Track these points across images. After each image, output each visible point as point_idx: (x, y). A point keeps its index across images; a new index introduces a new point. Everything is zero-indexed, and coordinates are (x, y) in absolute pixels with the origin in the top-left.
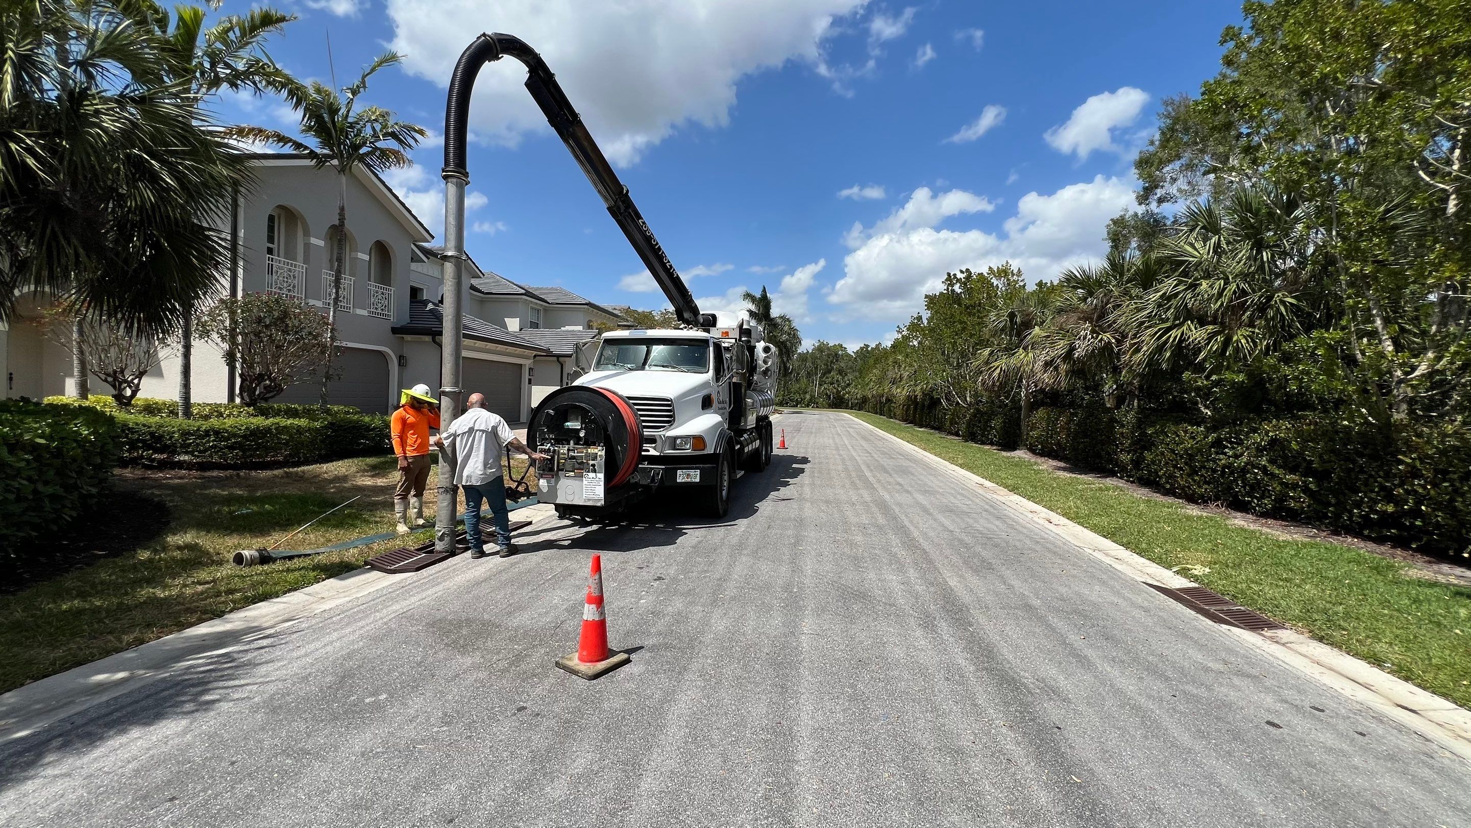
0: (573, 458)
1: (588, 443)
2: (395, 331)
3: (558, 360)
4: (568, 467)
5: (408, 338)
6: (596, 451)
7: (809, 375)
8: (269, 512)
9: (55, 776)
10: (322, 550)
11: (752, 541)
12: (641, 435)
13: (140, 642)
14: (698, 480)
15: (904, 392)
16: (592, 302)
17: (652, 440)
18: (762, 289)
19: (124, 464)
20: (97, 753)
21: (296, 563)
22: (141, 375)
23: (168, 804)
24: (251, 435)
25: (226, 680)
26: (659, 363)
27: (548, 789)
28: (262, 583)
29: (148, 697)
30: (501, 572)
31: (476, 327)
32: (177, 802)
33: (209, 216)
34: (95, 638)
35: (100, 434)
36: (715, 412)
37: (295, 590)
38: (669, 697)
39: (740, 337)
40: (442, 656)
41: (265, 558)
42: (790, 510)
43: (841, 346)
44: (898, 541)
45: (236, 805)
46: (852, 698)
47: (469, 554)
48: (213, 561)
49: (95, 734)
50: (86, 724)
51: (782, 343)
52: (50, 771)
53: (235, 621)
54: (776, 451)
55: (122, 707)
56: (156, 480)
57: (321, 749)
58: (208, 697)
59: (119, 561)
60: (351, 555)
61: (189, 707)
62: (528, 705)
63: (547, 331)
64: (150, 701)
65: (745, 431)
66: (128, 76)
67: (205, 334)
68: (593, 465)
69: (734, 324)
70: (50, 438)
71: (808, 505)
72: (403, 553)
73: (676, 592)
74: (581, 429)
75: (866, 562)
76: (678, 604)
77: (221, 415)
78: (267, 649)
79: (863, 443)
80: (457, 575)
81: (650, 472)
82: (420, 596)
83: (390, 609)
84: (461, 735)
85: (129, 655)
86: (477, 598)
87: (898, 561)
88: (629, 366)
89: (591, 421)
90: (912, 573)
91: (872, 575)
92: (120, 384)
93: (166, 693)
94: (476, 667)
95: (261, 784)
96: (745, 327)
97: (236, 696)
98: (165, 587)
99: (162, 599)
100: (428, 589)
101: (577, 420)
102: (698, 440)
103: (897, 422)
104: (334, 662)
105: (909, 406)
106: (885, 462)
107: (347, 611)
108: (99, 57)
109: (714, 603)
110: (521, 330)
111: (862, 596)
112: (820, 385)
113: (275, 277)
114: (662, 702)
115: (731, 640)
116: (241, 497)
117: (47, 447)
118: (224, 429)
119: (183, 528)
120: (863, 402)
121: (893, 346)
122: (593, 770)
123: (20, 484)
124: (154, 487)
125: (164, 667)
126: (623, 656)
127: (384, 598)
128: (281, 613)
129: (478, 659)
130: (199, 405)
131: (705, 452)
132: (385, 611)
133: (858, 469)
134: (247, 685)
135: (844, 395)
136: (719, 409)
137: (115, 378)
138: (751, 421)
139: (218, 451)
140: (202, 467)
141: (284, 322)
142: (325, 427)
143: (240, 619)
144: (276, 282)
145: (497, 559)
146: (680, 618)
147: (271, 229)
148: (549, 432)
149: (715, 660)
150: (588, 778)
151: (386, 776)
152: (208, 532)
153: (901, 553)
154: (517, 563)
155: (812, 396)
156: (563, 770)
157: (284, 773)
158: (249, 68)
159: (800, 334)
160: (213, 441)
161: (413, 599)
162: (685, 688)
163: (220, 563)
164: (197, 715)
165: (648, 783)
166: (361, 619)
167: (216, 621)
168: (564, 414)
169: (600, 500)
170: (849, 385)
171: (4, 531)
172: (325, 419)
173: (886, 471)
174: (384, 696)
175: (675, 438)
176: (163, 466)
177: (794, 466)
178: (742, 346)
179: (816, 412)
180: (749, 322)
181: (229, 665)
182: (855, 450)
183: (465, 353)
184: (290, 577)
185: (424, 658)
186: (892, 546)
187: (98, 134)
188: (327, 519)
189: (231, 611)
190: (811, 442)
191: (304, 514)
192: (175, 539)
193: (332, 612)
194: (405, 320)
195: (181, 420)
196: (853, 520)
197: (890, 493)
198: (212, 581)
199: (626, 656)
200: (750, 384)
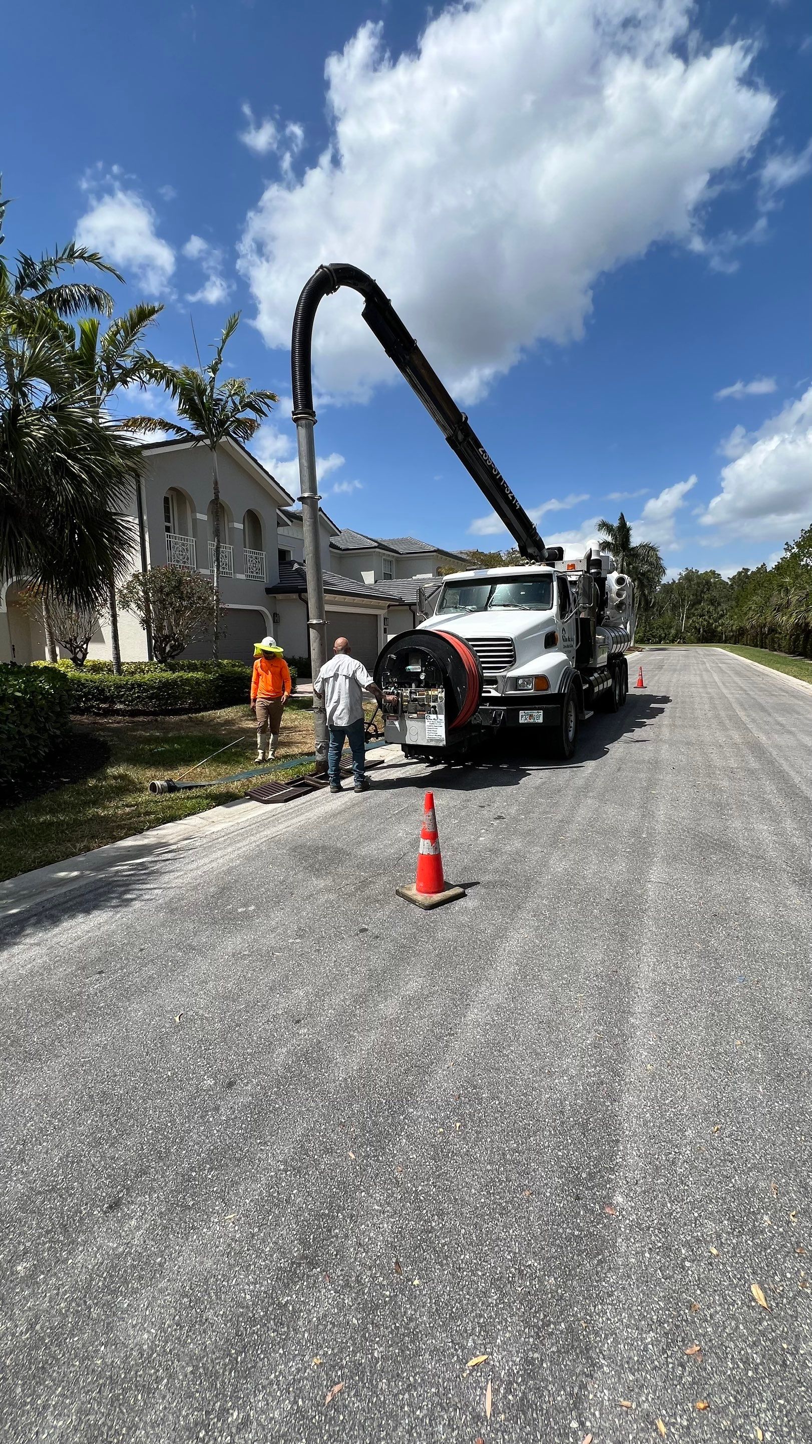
0: (415, 700)
1: (429, 685)
2: (269, 591)
3: (410, 609)
4: (411, 709)
5: (280, 596)
6: (436, 693)
7: (675, 608)
8: (177, 750)
9: (32, 945)
10: (214, 782)
11: (599, 783)
12: (481, 676)
13: (88, 849)
14: (541, 721)
15: (792, 619)
16: (440, 548)
17: (493, 681)
18: (620, 515)
19: (82, 712)
20: (56, 930)
21: (195, 793)
22: (87, 641)
23: (98, 976)
24: (163, 687)
25: (141, 884)
26: (503, 603)
27: (382, 1006)
28: (170, 807)
29: (90, 891)
30: (354, 805)
31: (335, 582)
32: (103, 975)
33: (117, 504)
34: (60, 844)
35: (57, 688)
36: (560, 650)
37: (194, 814)
38: (501, 934)
39: (588, 569)
40: (300, 877)
41: (172, 788)
42: (646, 752)
43: (713, 572)
44: (774, 787)
45: (141, 983)
46: (704, 955)
47: (328, 789)
48: (137, 789)
49: (57, 917)
50: (51, 908)
51: (643, 574)
52: (28, 940)
53: (150, 837)
54: (632, 690)
55: (75, 898)
56: (101, 724)
57: (203, 946)
58: (129, 896)
59: (76, 787)
60: (235, 786)
61: (114, 902)
62: (370, 927)
63: (399, 581)
64: (91, 896)
65: (595, 670)
66: (48, 389)
67: (126, 605)
68: (434, 707)
69: (582, 555)
70: (24, 692)
71: (665, 747)
72: (276, 786)
73: (515, 831)
74: (422, 672)
75: (731, 809)
76: (517, 844)
77: (142, 671)
78: (170, 862)
79: (737, 679)
80: (318, 807)
81: (492, 713)
82: (286, 824)
83: (262, 834)
84: (311, 947)
85: (80, 858)
86: (333, 827)
87: (771, 809)
88: (470, 607)
89: (431, 664)
90: (789, 824)
91: (737, 824)
92: (75, 649)
93: (102, 890)
94: (328, 890)
95: (160, 969)
96: (593, 557)
97: (147, 897)
98: (104, 808)
99: (102, 817)
100: (293, 818)
101: (417, 663)
102: (541, 680)
103: (783, 654)
104: (217, 875)
105: (798, 636)
106: (762, 699)
107: (229, 833)
108: (27, 377)
109: (554, 843)
110: (376, 582)
111: (724, 846)
112: (688, 618)
113: (173, 552)
114: (496, 936)
115: (569, 882)
116: (158, 737)
117: (24, 698)
118: (144, 682)
119: (117, 763)
120: (740, 635)
121: (778, 568)
122: (423, 994)
123: (9, 727)
124: (100, 730)
125: (103, 870)
126: (458, 890)
127: (258, 824)
128: (181, 833)
129: (329, 882)
130: (128, 663)
131: (549, 692)
132: (258, 835)
133: (729, 707)
134: (155, 889)
135: (716, 627)
136: (565, 647)
137: (71, 645)
138: (602, 659)
139: (142, 701)
140: (134, 713)
141: (179, 589)
142: (217, 678)
143: (154, 836)
144: (174, 556)
145: (352, 794)
146: (519, 857)
147: (167, 510)
148: (392, 676)
149: (551, 902)
150: (417, 1001)
151: (250, 975)
152: (135, 765)
153: (777, 801)
154: (369, 798)
155: (678, 631)
156: (396, 991)
157: (176, 963)
158: (135, 365)
159: (664, 563)
160: (138, 692)
161: (281, 827)
162: (519, 925)
163: (141, 790)
164: (119, 909)
165: (473, 1014)
166: (239, 841)
167: (138, 837)
168: (405, 658)
169: (441, 741)
170: (722, 616)
171: (3, 762)
172: (217, 672)
173: (763, 709)
174: (253, 907)
175: (517, 679)
176: (108, 713)
177: (652, 705)
178: (589, 578)
179: (684, 647)
180: (598, 552)
181: (144, 872)
182: (726, 687)
183: (327, 608)
184: (189, 804)
185: (286, 877)
186: (765, 793)
187: (30, 442)
188: (218, 756)
189: (148, 829)
190: (674, 680)
191: (202, 752)
192: (112, 771)
193: (219, 834)
194: (277, 581)
195: (115, 676)
196: (718, 761)
197: (767, 733)
198: (136, 805)
199: (461, 890)
200: (599, 619)
